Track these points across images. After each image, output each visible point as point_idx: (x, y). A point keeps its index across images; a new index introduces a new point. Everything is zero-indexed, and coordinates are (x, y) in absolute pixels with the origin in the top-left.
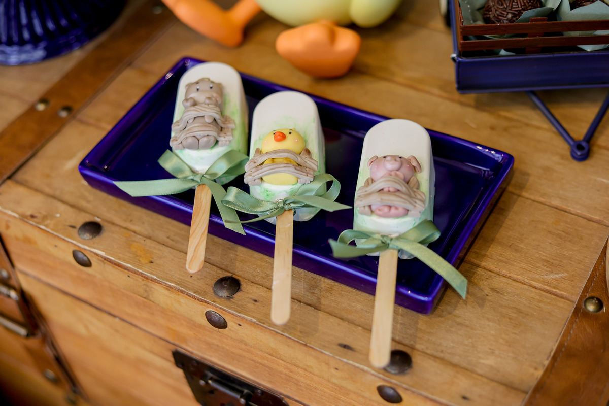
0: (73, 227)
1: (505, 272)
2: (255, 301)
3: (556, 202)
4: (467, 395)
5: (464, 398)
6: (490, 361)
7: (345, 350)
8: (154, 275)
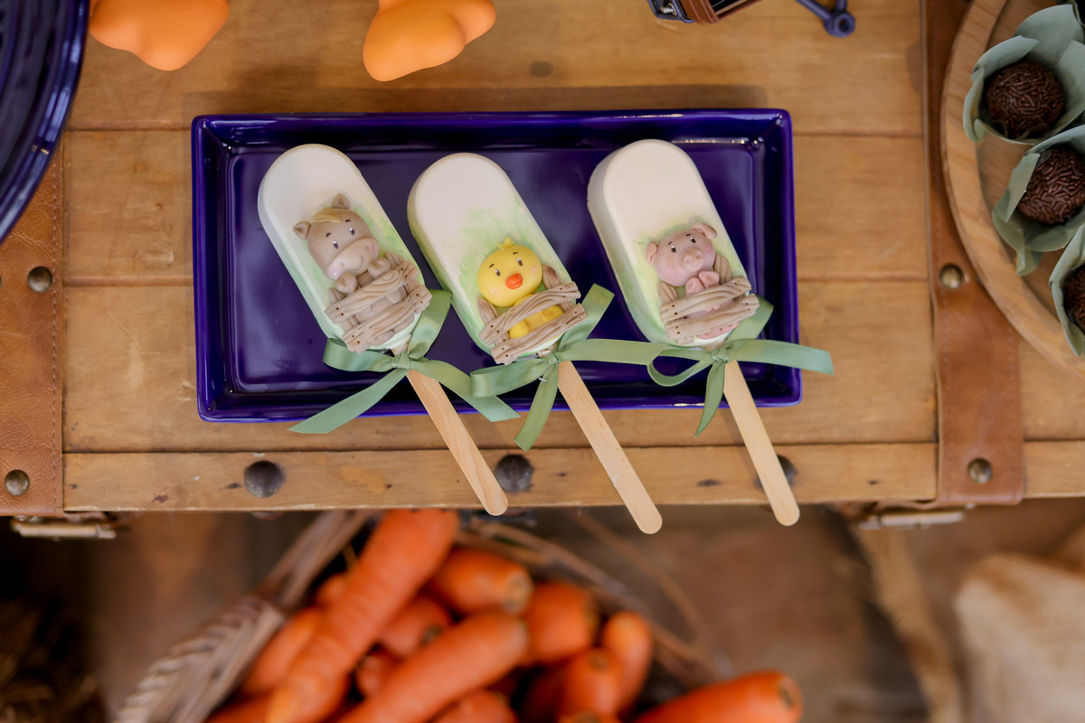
0: (235, 486)
1: (830, 273)
2: (563, 475)
3: (840, 125)
4: (874, 478)
5: (873, 483)
6: (873, 417)
7: (711, 488)
8: (407, 503)
